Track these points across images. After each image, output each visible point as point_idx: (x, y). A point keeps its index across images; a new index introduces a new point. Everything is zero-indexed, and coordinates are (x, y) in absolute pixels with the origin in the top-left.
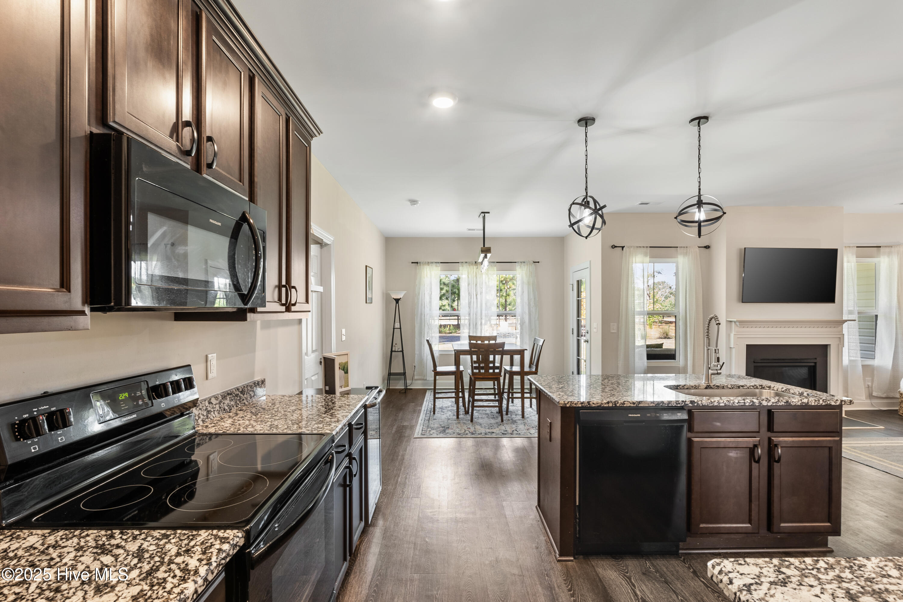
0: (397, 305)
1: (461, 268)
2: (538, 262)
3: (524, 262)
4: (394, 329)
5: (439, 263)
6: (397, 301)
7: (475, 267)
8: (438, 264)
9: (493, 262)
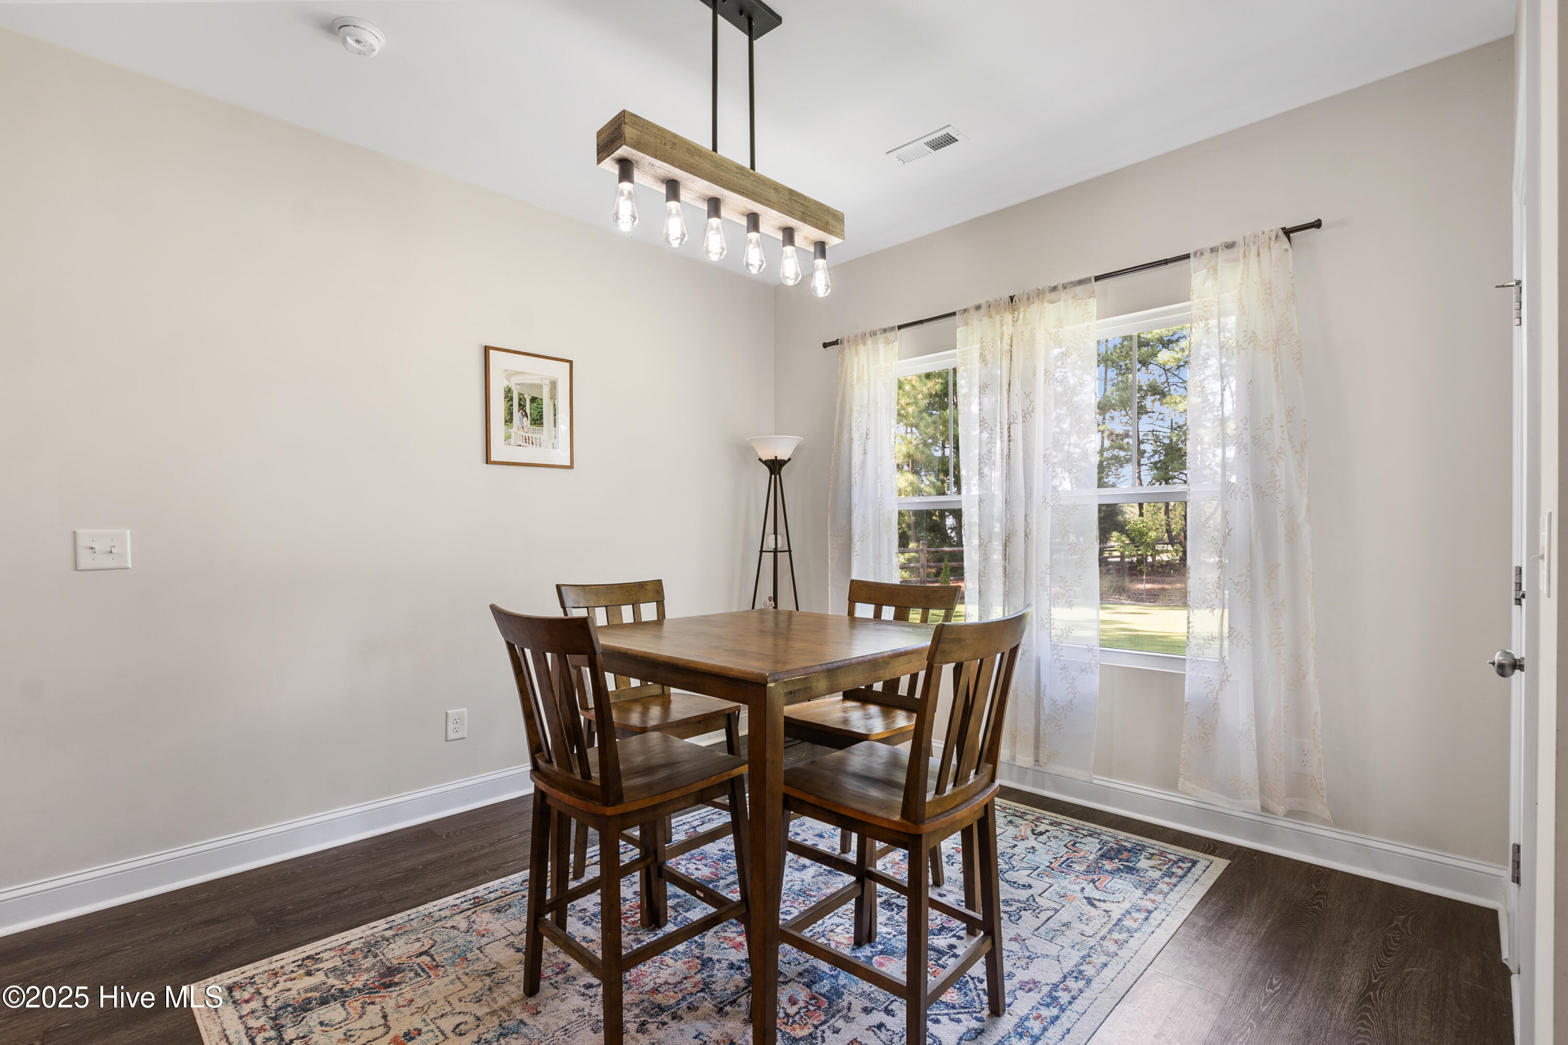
0: (773, 476)
1: (960, 333)
2: (1317, 224)
3: (1230, 246)
4: (761, 551)
5: (892, 329)
6: (775, 466)
7: (1008, 317)
8: (890, 335)
9: (1081, 282)
